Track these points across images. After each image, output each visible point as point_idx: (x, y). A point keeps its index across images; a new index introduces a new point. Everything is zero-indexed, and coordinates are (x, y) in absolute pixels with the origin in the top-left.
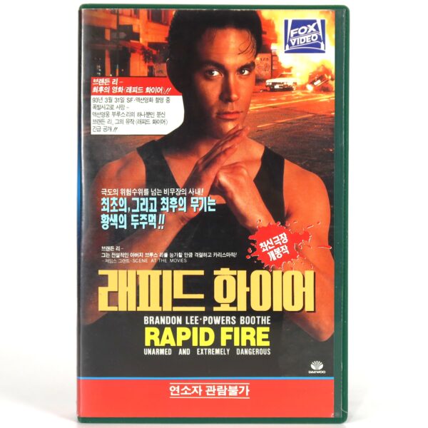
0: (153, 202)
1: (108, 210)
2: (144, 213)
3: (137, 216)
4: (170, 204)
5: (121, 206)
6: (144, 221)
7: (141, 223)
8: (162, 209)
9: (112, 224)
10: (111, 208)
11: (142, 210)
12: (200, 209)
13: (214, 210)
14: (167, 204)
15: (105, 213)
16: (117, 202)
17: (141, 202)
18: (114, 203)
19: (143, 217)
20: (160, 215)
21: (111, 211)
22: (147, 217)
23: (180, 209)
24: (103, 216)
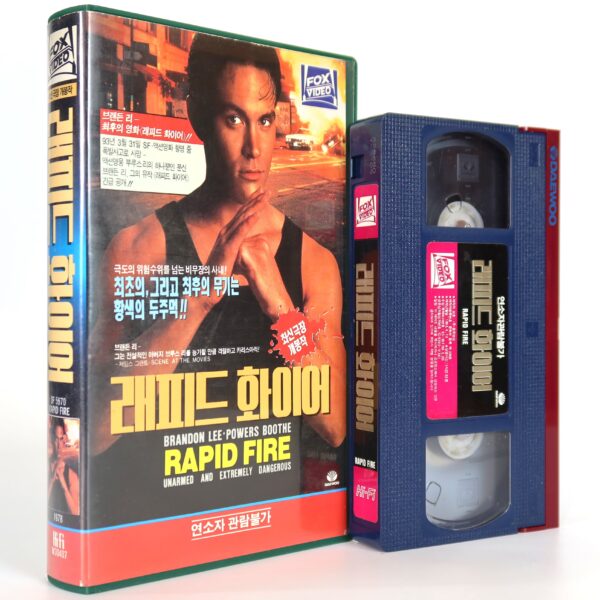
0: (174, 283)
1: (122, 294)
2: (164, 297)
3: (156, 301)
4: (192, 287)
5: (138, 288)
6: (164, 308)
7: (161, 311)
8: (184, 293)
9: (127, 314)
10: (126, 291)
11: (162, 294)
12: (224, 293)
13: (237, 294)
14: (189, 285)
15: (119, 298)
16: (133, 282)
17: (161, 282)
18: (130, 284)
19: (164, 303)
20: (182, 301)
21: (127, 295)
22: (168, 303)
23: (203, 293)
24: (117, 303)
